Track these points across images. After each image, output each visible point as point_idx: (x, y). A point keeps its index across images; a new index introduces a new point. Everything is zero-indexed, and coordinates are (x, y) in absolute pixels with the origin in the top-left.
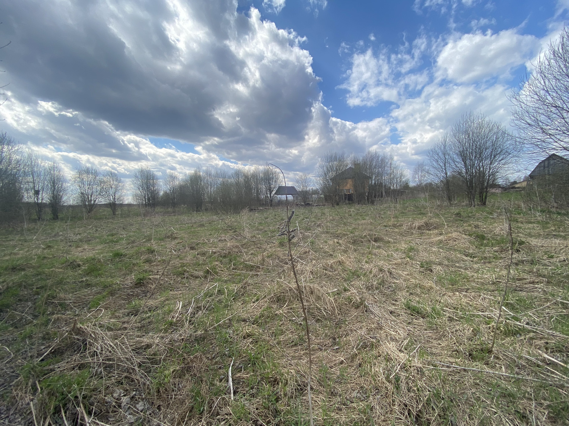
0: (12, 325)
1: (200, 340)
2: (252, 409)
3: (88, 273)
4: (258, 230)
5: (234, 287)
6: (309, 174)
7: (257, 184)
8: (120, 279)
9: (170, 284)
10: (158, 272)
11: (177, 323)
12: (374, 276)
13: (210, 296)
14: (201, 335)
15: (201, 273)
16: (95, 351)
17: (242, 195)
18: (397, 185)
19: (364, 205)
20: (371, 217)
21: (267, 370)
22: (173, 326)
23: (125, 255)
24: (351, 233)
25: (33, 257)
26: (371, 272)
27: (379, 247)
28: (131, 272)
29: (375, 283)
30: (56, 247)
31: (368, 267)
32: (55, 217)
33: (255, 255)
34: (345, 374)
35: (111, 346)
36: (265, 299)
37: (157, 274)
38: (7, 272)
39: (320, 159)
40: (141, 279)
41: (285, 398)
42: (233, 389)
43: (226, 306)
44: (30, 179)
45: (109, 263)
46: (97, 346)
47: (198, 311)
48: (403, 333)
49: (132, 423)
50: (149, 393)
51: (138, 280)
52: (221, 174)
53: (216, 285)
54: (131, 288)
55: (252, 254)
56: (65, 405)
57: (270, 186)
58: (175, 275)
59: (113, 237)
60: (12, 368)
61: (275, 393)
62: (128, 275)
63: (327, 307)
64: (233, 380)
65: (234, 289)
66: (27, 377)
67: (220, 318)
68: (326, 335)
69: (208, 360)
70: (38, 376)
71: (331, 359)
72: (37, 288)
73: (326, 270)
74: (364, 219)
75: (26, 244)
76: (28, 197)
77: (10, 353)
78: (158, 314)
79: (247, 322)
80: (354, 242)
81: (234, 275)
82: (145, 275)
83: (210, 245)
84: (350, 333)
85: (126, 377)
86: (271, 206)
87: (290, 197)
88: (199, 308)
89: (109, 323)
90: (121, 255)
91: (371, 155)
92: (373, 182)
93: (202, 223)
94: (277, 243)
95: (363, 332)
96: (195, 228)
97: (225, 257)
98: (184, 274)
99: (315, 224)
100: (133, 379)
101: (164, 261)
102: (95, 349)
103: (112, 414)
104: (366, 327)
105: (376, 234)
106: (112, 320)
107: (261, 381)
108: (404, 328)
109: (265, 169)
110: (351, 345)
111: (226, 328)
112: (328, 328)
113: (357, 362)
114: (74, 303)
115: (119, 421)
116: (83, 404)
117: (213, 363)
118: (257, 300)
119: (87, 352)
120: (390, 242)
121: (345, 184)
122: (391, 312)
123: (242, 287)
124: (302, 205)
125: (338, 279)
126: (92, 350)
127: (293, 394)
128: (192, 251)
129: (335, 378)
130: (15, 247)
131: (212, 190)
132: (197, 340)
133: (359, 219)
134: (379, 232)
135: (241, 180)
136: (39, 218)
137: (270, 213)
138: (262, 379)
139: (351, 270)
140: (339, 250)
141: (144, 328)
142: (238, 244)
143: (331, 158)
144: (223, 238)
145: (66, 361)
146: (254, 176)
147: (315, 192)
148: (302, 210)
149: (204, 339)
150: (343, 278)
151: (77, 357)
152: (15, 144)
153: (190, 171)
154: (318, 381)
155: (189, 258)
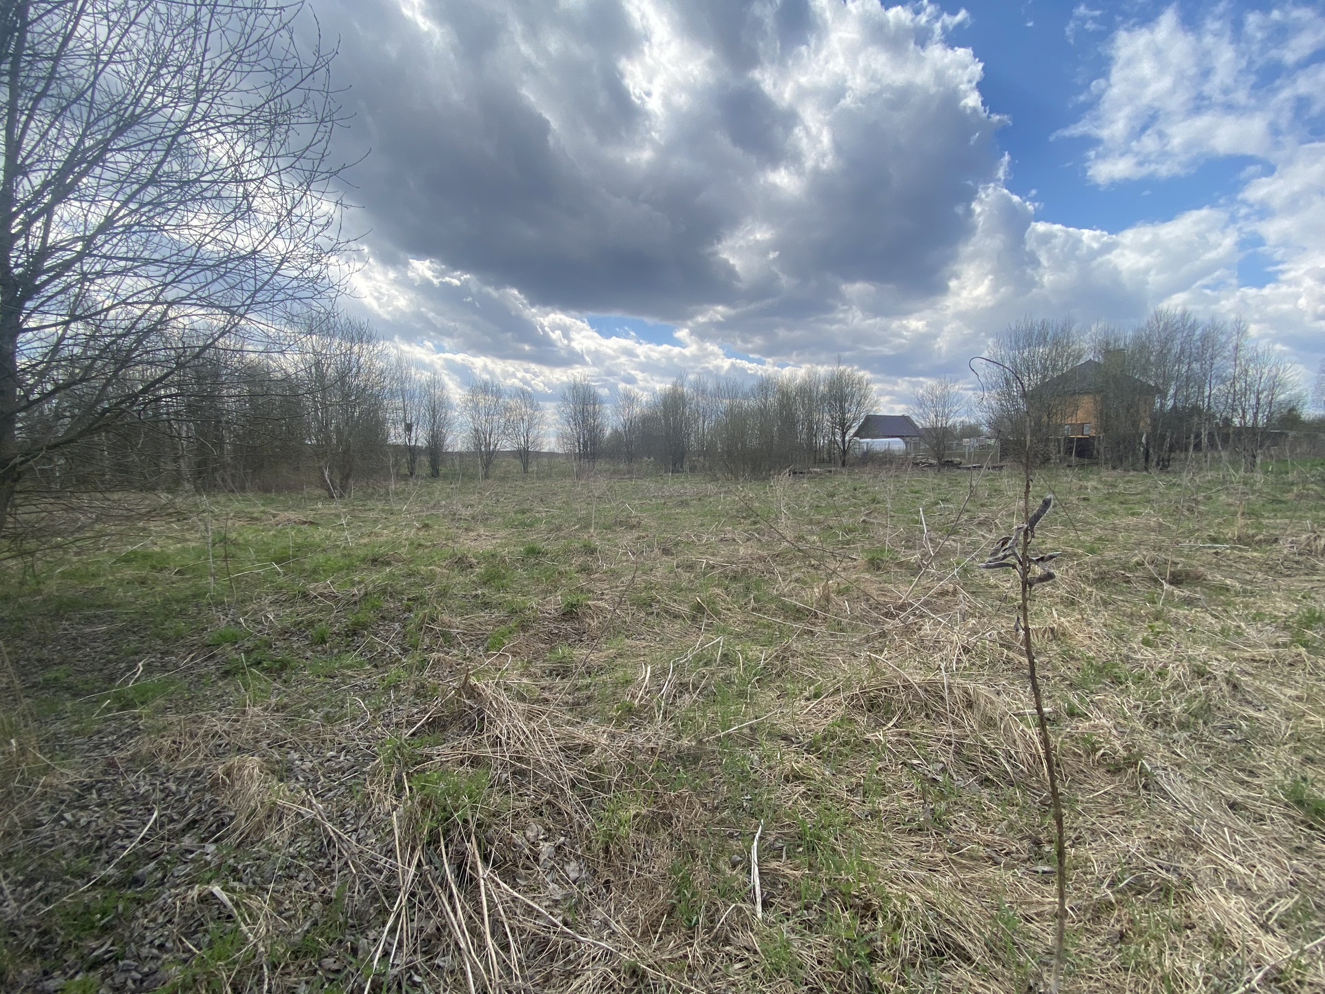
0: (370, 661)
1: (689, 759)
2: (808, 957)
3: (486, 581)
4: (811, 522)
5: (761, 654)
6: (956, 381)
7: (810, 413)
8: (536, 599)
9: (625, 622)
10: (602, 594)
11: (640, 711)
12: (1174, 688)
13: (706, 664)
14: (689, 749)
15: (685, 609)
16: (497, 737)
17: (773, 437)
18: (1256, 415)
19: (1132, 473)
20: (1161, 509)
21: (847, 874)
22: (633, 715)
23: (545, 554)
24: (1092, 551)
25: (403, 542)
26: (1161, 674)
27: (1189, 602)
28: (556, 588)
29: (1178, 709)
30: (436, 527)
31: (1151, 657)
32: (435, 474)
33: (805, 583)
34: (1073, 950)
35: (524, 732)
36: (838, 698)
37: (602, 599)
38: (366, 566)
39: (990, 342)
40: (573, 606)
41: (894, 960)
42: (762, 894)
43: (742, 694)
44: (398, 402)
45: (518, 565)
46: (501, 727)
47: (681, 692)
48: (1272, 877)
49: (557, 901)
50: (589, 849)
51: (567, 605)
52: (728, 389)
53: (719, 642)
54: (555, 619)
55: (797, 580)
56: (446, 832)
57: (844, 414)
58: (634, 604)
59: (525, 516)
60: (367, 739)
61: (867, 938)
62: (551, 593)
63: (1016, 753)
64: (760, 873)
65: (758, 660)
66: (390, 762)
67: (731, 720)
68: (1011, 827)
69: (705, 810)
70: (406, 764)
71: (1026, 894)
72: (409, 600)
73: (1009, 648)
74: (1133, 514)
75: (392, 518)
76: (396, 436)
77: (365, 712)
78: (605, 683)
79: (793, 743)
80: (1101, 580)
81: (756, 623)
82: (581, 597)
83: (703, 549)
84: (1087, 837)
85: (549, 803)
86: (844, 464)
87: (897, 444)
88: (683, 687)
89: (519, 685)
90: (539, 553)
91: (1166, 324)
92: (1170, 403)
93: (684, 498)
94: (861, 559)
95: (1135, 844)
96: (671, 508)
97: (735, 579)
98: (651, 606)
99: (972, 518)
100: (560, 809)
101: (613, 572)
102: (497, 732)
103: (523, 872)
104: (1146, 834)
105: (1177, 560)
106: (525, 680)
107: (830, 896)
108: (1278, 862)
109: (833, 373)
110: (1092, 873)
111: (744, 746)
112: (1016, 809)
113: (1111, 924)
114: (464, 634)
115: (535, 890)
116: (477, 837)
117: (716, 820)
118: (816, 696)
119: (485, 736)
120: (1228, 590)
121: (1069, 410)
122: (1233, 806)
123: (776, 657)
124: (931, 465)
125: (1048, 679)
126: (491, 733)
127: (916, 956)
128: (665, 558)
129: (1039, 950)
130: (376, 521)
131: (705, 426)
132: (682, 758)
133: (1113, 511)
134: (1187, 556)
135: (772, 400)
136: (411, 474)
137: (842, 482)
138: (833, 893)
139: (1094, 658)
140: (1049, 596)
141: (579, 707)
142: (765, 553)
143: (1029, 337)
144: (729, 536)
145: (450, 745)
146: (805, 391)
147: (972, 431)
148: (931, 478)
149: (696, 760)
150: (1064, 679)
151: (467, 740)
152: (378, 341)
153: (662, 386)
154: (986, 945)
155: (660, 572)
